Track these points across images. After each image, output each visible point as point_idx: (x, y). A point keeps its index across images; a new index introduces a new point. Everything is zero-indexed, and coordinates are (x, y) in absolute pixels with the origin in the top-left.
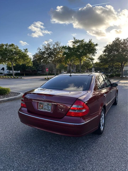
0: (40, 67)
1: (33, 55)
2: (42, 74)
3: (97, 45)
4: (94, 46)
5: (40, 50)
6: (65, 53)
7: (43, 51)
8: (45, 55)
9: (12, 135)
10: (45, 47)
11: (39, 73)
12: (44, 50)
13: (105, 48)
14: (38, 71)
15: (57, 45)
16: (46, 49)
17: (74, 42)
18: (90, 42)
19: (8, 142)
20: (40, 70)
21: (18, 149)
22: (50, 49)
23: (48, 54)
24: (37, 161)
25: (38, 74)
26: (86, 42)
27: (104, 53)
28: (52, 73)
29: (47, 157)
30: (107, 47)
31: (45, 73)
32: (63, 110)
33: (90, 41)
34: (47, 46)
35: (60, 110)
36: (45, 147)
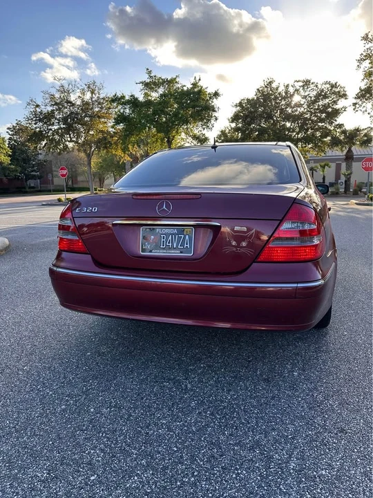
0: (33, 165)
1: (8, 129)
2: (42, 189)
3: (216, 94)
4: (210, 98)
5: (38, 106)
6: (121, 119)
7: (45, 111)
8: (53, 124)
9: (30, 361)
10: (52, 97)
11: (32, 185)
12: (50, 109)
13: (235, 110)
14: (29, 179)
15: (92, 93)
16: (56, 104)
17: (146, 85)
18: (195, 85)
19: (21, 382)
20: (35, 175)
21: (76, 401)
22: (71, 102)
23: (65, 120)
24: (169, 429)
25: (28, 190)
26: (185, 86)
27: (232, 122)
28: (75, 186)
29: (200, 413)
30: (240, 104)
31: (52, 188)
32: (244, 244)
33: (197, 83)
34: (57, 96)
35: (234, 243)
36: (174, 383)
